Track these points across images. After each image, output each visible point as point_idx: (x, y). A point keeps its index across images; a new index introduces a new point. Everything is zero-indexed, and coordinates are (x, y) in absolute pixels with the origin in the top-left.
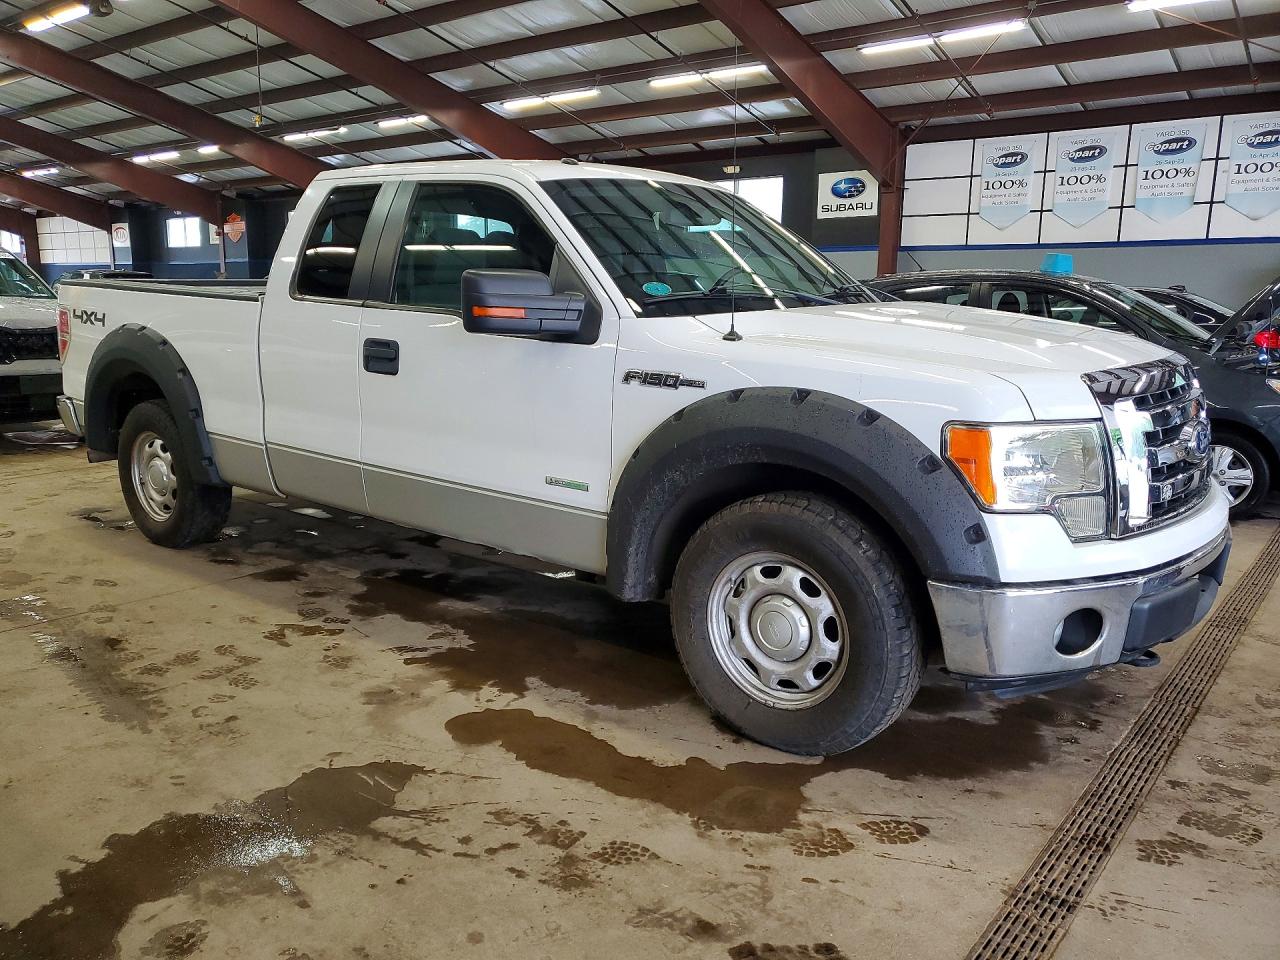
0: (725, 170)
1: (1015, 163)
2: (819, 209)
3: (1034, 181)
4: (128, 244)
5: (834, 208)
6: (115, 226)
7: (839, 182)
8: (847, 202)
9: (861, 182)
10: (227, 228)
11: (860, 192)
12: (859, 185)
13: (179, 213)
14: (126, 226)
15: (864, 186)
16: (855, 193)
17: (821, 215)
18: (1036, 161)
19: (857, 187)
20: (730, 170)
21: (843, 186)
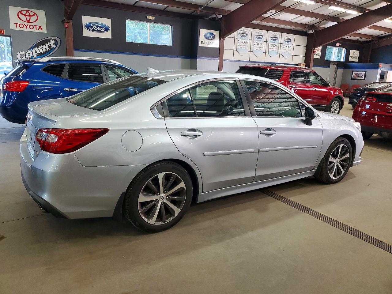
0: (148, 17)
1: (244, 36)
2: (200, 43)
3: (249, 42)
5: (205, 43)
7: (207, 33)
8: (209, 41)
9: (214, 35)
11: (214, 38)
12: (213, 36)
15: (215, 36)
16: (212, 39)
17: (201, 45)
18: (249, 37)
19: (213, 37)
20: (151, 18)
21: (208, 35)
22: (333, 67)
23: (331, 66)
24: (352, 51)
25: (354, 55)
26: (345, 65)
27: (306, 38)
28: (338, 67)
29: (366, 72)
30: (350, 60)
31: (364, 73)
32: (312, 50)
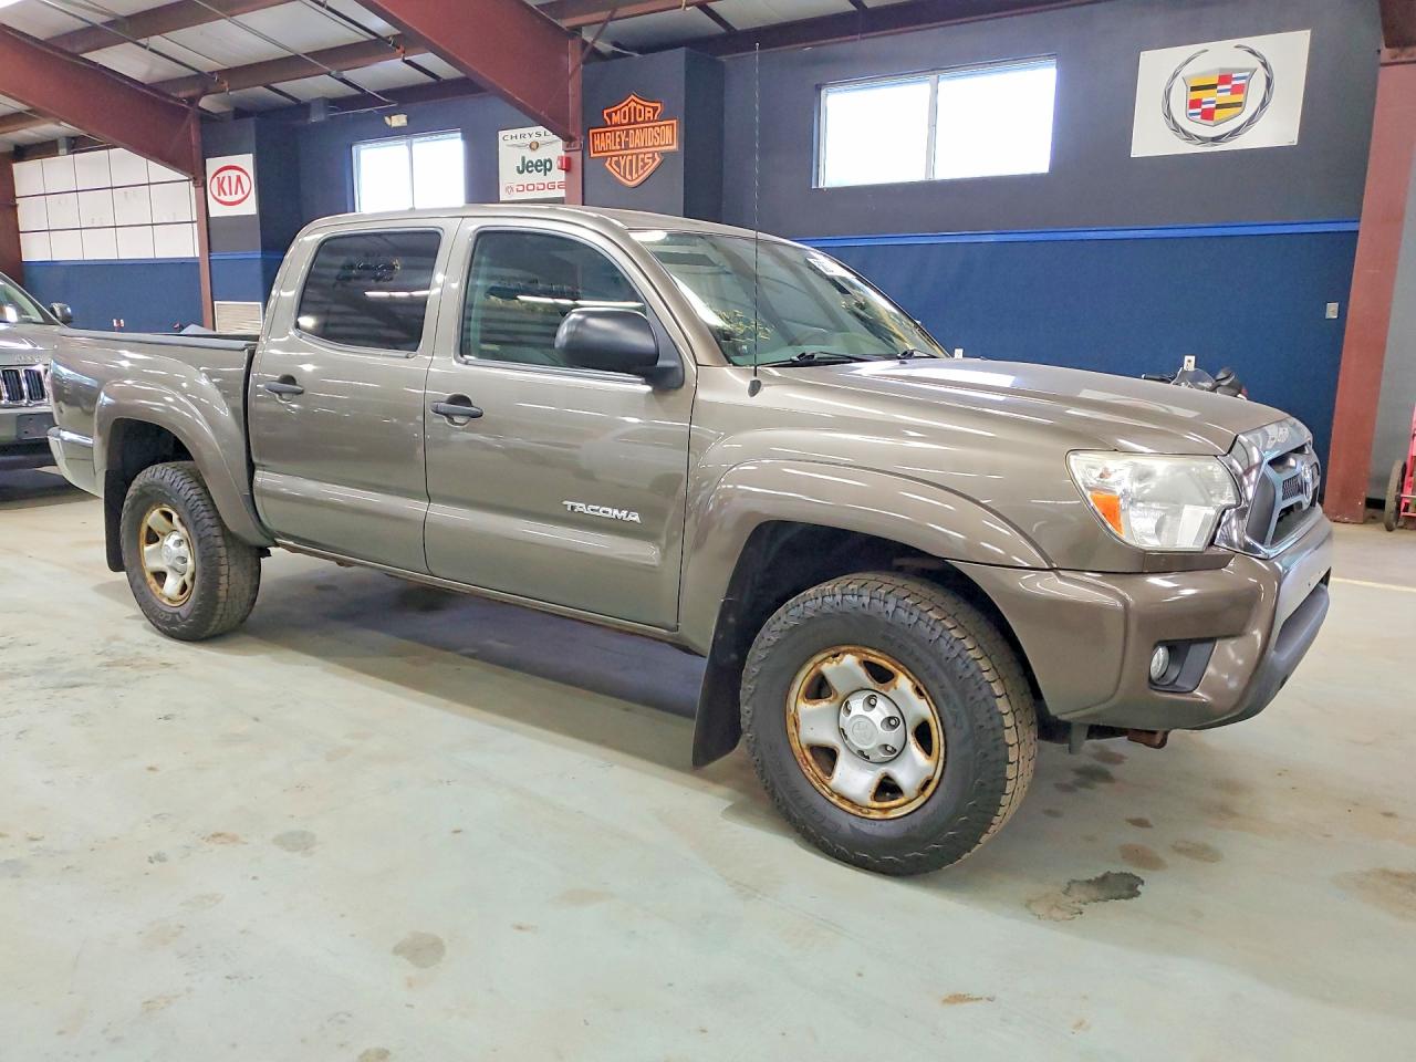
4: (250, 207)
6: (213, 164)
10: (602, 142)
13: (398, 121)
14: (246, 161)
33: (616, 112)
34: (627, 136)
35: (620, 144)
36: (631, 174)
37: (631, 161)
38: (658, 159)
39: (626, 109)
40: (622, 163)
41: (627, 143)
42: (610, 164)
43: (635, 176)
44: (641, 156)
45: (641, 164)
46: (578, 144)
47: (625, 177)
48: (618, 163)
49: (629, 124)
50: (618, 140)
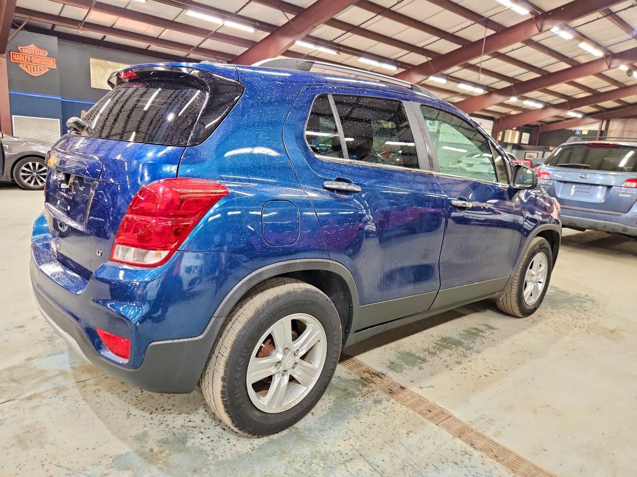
10: (17, 57)
22: (509, 148)
23: (508, 147)
24: (524, 134)
25: (526, 137)
26: (518, 147)
27: (492, 122)
28: (513, 149)
29: (538, 154)
30: (522, 142)
31: (536, 154)
32: (497, 133)
33: (25, 49)
34: (31, 58)
35: (27, 60)
36: (34, 71)
37: (33, 68)
38: (47, 70)
39: (30, 49)
40: (29, 67)
41: (31, 62)
42: (23, 66)
43: (36, 73)
44: (37, 66)
45: (38, 69)
46: (5, 55)
47: (31, 72)
48: (26, 67)
49: (32, 54)
50: (26, 59)
